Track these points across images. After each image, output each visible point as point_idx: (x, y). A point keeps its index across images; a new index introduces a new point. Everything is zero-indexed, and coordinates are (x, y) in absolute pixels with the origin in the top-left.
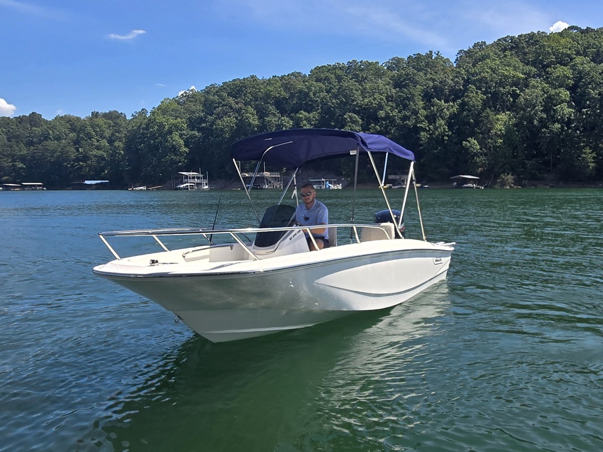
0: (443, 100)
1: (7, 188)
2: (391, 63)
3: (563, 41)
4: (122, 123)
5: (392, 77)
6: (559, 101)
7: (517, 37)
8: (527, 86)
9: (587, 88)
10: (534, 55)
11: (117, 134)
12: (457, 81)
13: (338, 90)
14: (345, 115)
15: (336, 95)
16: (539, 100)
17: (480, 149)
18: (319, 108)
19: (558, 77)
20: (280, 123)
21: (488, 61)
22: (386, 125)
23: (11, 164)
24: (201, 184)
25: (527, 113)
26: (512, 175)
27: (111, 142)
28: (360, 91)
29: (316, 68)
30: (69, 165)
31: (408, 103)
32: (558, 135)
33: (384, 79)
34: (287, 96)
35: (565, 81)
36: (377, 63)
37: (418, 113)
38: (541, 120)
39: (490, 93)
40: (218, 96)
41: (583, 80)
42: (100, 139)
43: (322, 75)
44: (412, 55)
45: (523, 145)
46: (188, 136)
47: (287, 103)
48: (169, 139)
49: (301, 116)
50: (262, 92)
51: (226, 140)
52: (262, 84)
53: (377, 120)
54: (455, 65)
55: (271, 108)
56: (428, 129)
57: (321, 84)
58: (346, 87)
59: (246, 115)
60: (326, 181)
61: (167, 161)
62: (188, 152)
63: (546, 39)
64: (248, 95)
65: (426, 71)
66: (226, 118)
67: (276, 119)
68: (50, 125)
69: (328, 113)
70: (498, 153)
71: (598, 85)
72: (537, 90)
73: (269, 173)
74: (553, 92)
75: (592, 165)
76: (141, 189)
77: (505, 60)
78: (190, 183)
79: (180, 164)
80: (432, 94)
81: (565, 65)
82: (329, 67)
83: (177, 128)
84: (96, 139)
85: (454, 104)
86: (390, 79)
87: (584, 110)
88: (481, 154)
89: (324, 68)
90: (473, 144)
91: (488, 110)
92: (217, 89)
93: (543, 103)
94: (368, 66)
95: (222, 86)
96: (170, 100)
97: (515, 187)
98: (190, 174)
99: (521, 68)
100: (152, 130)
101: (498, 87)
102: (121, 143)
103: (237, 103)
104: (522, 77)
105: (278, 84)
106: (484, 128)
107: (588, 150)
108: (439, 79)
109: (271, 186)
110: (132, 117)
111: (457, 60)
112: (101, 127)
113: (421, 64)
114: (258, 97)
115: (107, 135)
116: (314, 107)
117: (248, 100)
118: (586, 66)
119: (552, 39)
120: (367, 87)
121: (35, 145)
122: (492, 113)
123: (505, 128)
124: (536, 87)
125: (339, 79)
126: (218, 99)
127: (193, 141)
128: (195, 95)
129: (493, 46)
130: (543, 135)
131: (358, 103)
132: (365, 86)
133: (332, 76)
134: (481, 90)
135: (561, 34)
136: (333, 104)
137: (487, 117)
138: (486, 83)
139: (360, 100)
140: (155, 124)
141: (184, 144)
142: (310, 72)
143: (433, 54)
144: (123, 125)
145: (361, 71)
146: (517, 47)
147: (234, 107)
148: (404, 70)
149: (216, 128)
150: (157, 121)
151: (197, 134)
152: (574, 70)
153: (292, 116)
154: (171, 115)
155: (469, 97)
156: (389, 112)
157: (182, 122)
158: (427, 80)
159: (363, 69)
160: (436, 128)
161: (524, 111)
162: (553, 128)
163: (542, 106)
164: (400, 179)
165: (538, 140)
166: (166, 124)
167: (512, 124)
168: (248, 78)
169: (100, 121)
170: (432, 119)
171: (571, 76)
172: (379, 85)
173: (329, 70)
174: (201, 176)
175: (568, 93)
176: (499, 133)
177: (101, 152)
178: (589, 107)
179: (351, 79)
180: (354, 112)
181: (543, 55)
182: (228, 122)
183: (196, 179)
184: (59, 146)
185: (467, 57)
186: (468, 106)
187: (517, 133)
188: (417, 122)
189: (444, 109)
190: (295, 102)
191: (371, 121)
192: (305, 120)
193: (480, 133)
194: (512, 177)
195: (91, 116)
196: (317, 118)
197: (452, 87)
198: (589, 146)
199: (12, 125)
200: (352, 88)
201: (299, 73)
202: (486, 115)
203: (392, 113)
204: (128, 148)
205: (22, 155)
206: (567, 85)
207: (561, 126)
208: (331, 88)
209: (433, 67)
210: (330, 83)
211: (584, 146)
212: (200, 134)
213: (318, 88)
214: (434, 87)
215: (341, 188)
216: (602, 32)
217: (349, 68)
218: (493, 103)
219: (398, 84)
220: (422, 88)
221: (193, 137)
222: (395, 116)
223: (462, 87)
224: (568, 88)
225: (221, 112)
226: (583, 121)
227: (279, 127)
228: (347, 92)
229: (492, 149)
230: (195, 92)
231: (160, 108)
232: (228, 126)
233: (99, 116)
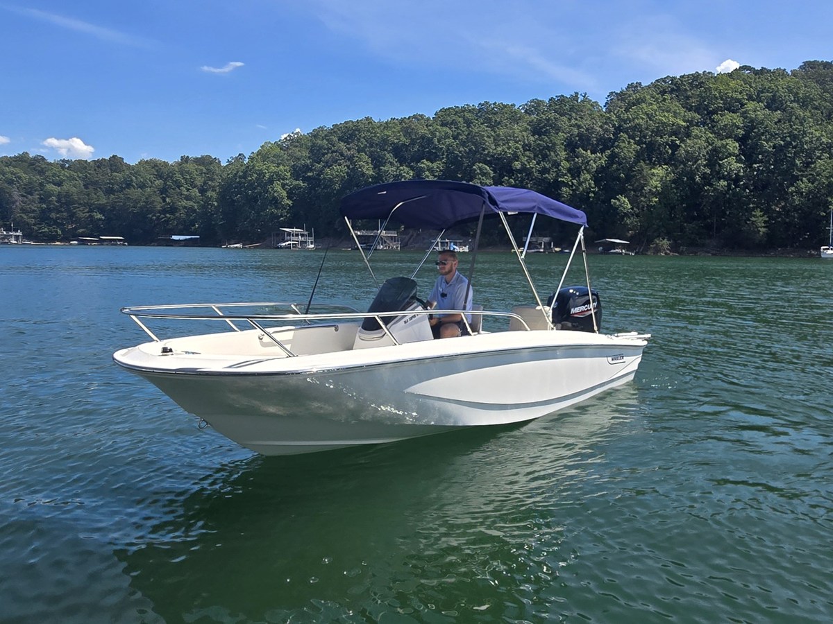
0: (589, 151)
1: (83, 243)
2: (530, 106)
3: (732, 84)
4: (216, 170)
5: (530, 122)
6: (726, 154)
7: (678, 77)
8: (688, 136)
9: (760, 139)
10: (698, 99)
11: (210, 183)
12: (606, 128)
13: (467, 136)
14: (474, 165)
15: (464, 142)
16: (702, 153)
17: (631, 208)
18: (445, 156)
19: (725, 125)
20: (398, 173)
21: (644, 105)
22: (521, 178)
23: (88, 214)
24: (305, 242)
25: (688, 167)
26: (669, 240)
27: (202, 191)
28: (492, 139)
29: (441, 110)
30: (154, 218)
32: (724, 194)
33: (520, 124)
34: (407, 142)
35: (733, 131)
36: (512, 105)
37: (559, 165)
38: (704, 176)
39: (645, 143)
40: (327, 140)
41: (756, 130)
42: (191, 188)
43: (449, 119)
44: (555, 97)
45: (682, 204)
46: (291, 187)
47: (406, 150)
48: (270, 190)
49: (422, 165)
50: (378, 137)
51: (335, 192)
52: (378, 127)
53: (511, 172)
54: (604, 110)
55: (388, 155)
56: (571, 184)
57: (447, 129)
58: (475, 133)
59: (360, 163)
60: (450, 242)
61: (267, 215)
62: (291, 205)
63: (713, 80)
64: (362, 140)
66: (336, 166)
67: (394, 169)
68: (133, 170)
69: (454, 164)
70: (652, 213)
71: (773, 136)
72: (699, 142)
73: (384, 232)
74: (719, 143)
75: (763, 230)
76: (236, 247)
77: (663, 104)
78: (293, 241)
79: (282, 219)
80: (576, 143)
81: (734, 112)
82: (457, 109)
83: (279, 177)
84: (186, 188)
85: (602, 155)
86: (528, 124)
87: (755, 166)
88: (633, 215)
89: (451, 110)
90: (623, 202)
91: (642, 163)
92: (326, 133)
93: (707, 157)
94: (502, 109)
95: (332, 129)
96: (272, 144)
97: (671, 254)
98: (293, 231)
99: (682, 114)
100: (250, 178)
101: (654, 137)
102: (214, 193)
103: (349, 150)
104: (682, 125)
105: (397, 128)
106: (637, 184)
107: (758, 213)
108: (585, 125)
109: (386, 246)
110: (228, 163)
111: (607, 103)
112: (191, 173)
113: (565, 108)
114: (374, 143)
115: (199, 184)
116: (438, 156)
117: (362, 146)
118: (759, 113)
119: (719, 80)
120: (501, 133)
121: (116, 194)
122: (646, 166)
123: (661, 185)
124: (700, 138)
125: (468, 123)
126: (327, 145)
127: (297, 192)
128: (301, 139)
129: (649, 88)
130: (706, 194)
131: (489, 152)
132: (498, 133)
133: (460, 119)
134: (635, 140)
135: (730, 75)
136: (460, 152)
137: (640, 171)
138: (641, 132)
139: (492, 149)
140: (253, 172)
141: (286, 195)
142: (435, 115)
143: (579, 96)
144: (217, 172)
145: (495, 114)
146: (678, 89)
147: (346, 154)
148: (544, 115)
149: (324, 178)
150: (257, 168)
151: (302, 184)
152: (745, 118)
153: (412, 166)
154: (272, 162)
155: (619, 148)
156: (526, 163)
157: (285, 170)
158: (571, 126)
159: (497, 112)
160: (580, 184)
161: (685, 165)
162: (718, 186)
163: (706, 160)
164: (537, 242)
165: (700, 200)
166: (267, 172)
167: (669, 181)
168: (362, 120)
169: (191, 167)
170: (576, 173)
171: (742, 125)
172: (514, 132)
173: (457, 112)
174: (306, 233)
175: (737, 145)
176: (654, 190)
177: (191, 203)
178: (761, 161)
179: (482, 124)
180: (485, 162)
181: (708, 100)
182: (338, 172)
183: (300, 237)
184: (143, 195)
185: (619, 100)
186: (619, 159)
187: (675, 190)
188: (558, 176)
189: (590, 161)
190: (416, 150)
191: (505, 173)
192: (428, 170)
193: (632, 190)
194: (668, 242)
195: (180, 161)
196: (441, 168)
197: (601, 135)
198: (760, 208)
199: (90, 170)
200: (483, 135)
201: (422, 115)
202: (639, 169)
203: (529, 165)
204: (222, 197)
205: (100, 204)
206: (736, 136)
207: (728, 183)
208: (459, 134)
209: (578, 111)
210: (457, 128)
211: (753, 208)
212: (306, 184)
213: (443, 133)
214: (580, 135)
215: (468, 251)
216: (781, 73)
217: (480, 110)
218: (648, 155)
219: (537, 130)
220: (565, 136)
221: (297, 187)
222: (533, 168)
223: (612, 136)
224: (737, 139)
225: (330, 160)
226: (754, 178)
227: (397, 178)
228: (477, 139)
229: (645, 209)
230: (301, 135)
231: (260, 153)
232: (337, 175)
233: (189, 162)
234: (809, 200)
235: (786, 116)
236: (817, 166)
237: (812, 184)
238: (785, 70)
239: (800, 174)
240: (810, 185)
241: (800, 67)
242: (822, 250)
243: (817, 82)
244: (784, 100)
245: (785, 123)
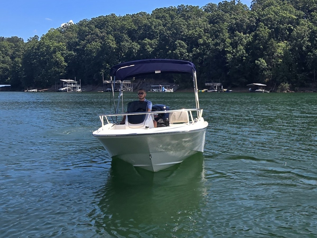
0: (242, 33)
2: (207, 7)
4: (21, 45)
5: (208, 16)
8: (298, 24)
10: (303, 4)
11: (17, 53)
12: (252, 20)
13: (171, 24)
14: (176, 42)
15: (170, 28)
16: (306, 34)
17: (267, 66)
18: (158, 36)
20: (131, 46)
21: (272, 7)
22: (203, 49)
24: (76, 88)
25: (298, 42)
26: (289, 84)
27: (12, 58)
28: (186, 26)
29: (156, 9)
33: (202, 18)
34: (136, 28)
36: (197, 7)
37: (225, 41)
38: (308, 47)
39: (274, 28)
40: (88, 27)
42: (5, 56)
43: (160, 14)
44: (222, 2)
45: (296, 63)
46: (67, 55)
47: (136, 33)
48: (54, 57)
49: (145, 42)
50: (119, 25)
51: (93, 58)
52: (119, 20)
53: (197, 45)
54: (250, 9)
55: (125, 36)
56: (232, 52)
57: (159, 21)
58: (176, 23)
59: (108, 41)
60: (163, 87)
61: (52, 72)
62: (67, 66)
64: (109, 27)
65: (231, 13)
66: (94, 42)
67: (128, 44)
69: (164, 40)
70: (279, 68)
74: (315, 28)
76: (34, 91)
77: (283, 6)
78: (68, 87)
79: (61, 74)
80: (235, 28)
82: (165, 9)
83: (59, 49)
84: (3, 56)
85: (249, 35)
86: (206, 18)
88: (268, 69)
89: (161, 10)
90: (262, 62)
91: (272, 40)
92: (87, 23)
93: (309, 36)
94: (192, 9)
95: (91, 21)
96: (55, 30)
97: (290, 91)
98: (68, 81)
99: (294, 12)
100: (41, 50)
101: (279, 25)
102: (19, 59)
103: (102, 33)
104: (295, 18)
105: (130, 20)
106: (270, 52)
108: (239, 18)
110: (28, 41)
111: (251, 6)
112: (6, 47)
113: (227, 8)
114: (116, 29)
115: (10, 53)
116: (155, 36)
117: (109, 31)
120: (191, 23)
122: (275, 42)
123: (284, 52)
124: (305, 25)
125: (172, 17)
126: (88, 30)
127: (70, 58)
128: (72, 27)
130: (309, 57)
131: (184, 34)
132: (189, 22)
133: (167, 15)
134: (268, 26)
136: (168, 34)
137: (272, 44)
138: (271, 22)
139: (186, 32)
140: (44, 46)
141: (64, 60)
142: (152, 12)
143: (235, 1)
144: (22, 46)
145: (187, 12)
147: (100, 35)
148: (216, 12)
149: (87, 50)
150: (46, 44)
151: (73, 53)
153: (139, 42)
154: (55, 40)
155: (259, 31)
156: (206, 40)
157: (63, 45)
158: (231, 19)
160: (237, 52)
161: (296, 40)
162: (315, 52)
163: (308, 38)
164: (213, 86)
165: (306, 60)
166: (52, 46)
167: (288, 50)
168: (109, 15)
169: (6, 44)
170: (235, 45)
172: (199, 22)
173: (165, 11)
174: (76, 82)
176: (280, 55)
177: (6, 65)
179: (180, 17)
180: (182, 39)
181: (309, 4)
182: (95, 46)
183: (72, 85)
185: (258, 4)
186: (259, 37)
187: (291, 55)
188: (224, 47)
189: (243, 38)
190: (142, 32)
191: (194, 46)
192: (149, 44)
193: (267, 55)
194: (289, 85)
196: (157, 43)
197: (249, 23)
200: (181, 24)
201: (145, 12)
202: (271, 43)
203: (208, 41)
204: (24, 62)
208: (166, 23)
209: (235, 10)
210: (166, 20)
212: (75, 53)
213: (157, 23)
214: (236, 24)
215: (173, 91)
217: (178, 10)
218: (276, 35)
219: (212, 21)
220: (228, 24)
221: (71, 55)
222: (210, 43)
223: (255, 24)
225: (90, 39)
227: (131, 49)
228: (177, 26)
229: (275, 66)
230: (73, 24)
231: (48, 35)
232: (95, 48)
233: (4, 40)
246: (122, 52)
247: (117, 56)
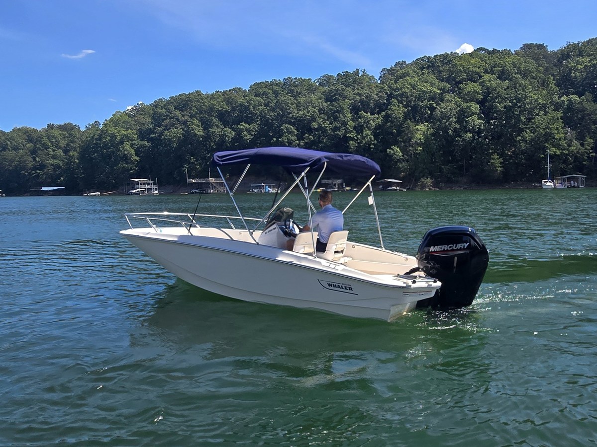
0: (369, 113)
2: (323, 79)
3: (473, 61)
4: (76, 134)
5: (323, 92)
6: (470, 113)
7: (433, 57)
8: (442, 100)
9: (494, 102)
10: (448, 73)
11: (72, 145)
12: (381, 96)
13: (275, 104)
14: (282, 126)
15: (274, 108)
16: (453, 113)
17: (402, 156)
18: (259, 120)
19: (469, 92)
20: (223, 133)
21: (408, 78)
22: (318, 135)
24: (151, 189)
25: (443, 124)
26: (431, 179)
27: (66, 151)
28: (295, 105)
29: (254, 84)
30: (27, 173)
31: (338, 115)
32: (470, 143)
33: (316, 94)
34: (229, 109)
35: (475, 96)
36: (310, 79)
37: (347, 124)
38: (455, 130)
39: (411, 106)
40: (166, 109)
41: (491, 95)
42: (56, 149)
43: (261, 90)
44: (341, 73)
45: (439, 151)
46: (138, 146)
47: (229, 116)
48: (121, 149)
49: (242, 127)
50: (206, 106)
52: (206, 98)
53: (310, 130)
54: (379, 82)
55: (214, 120)
56: (356, 138)
57: (259, 99)
58: (282, 101)
59: (192, 126)
60: (266, 186)
61: (119, 169)
62: (139, 160)
63: (458, 59)
64: (193, 108)
65: (354, 86)
66: (173, 129)
67: (219, 130)
68: (8, 136)
69: (266, 124)
70: (418, 159)
71: (503, 99)
72: (450, 104)
73: (214, 179)
74: (464, 105)
75: (500, 169)
76: (95, 195)
78: (141, 188)
79: (131, 171)
80: (359, 107)
81: (475, 82)
82: (267, 83)
83: (128, 138)
84: (52, 149)
85: (379, 116)
86: (321, 94)
87: (492, 121)
88: (404, 161)
89: (262, 84)
90: (396, 151)
91: (409, 121)
92: (164, 103)
93: (456, 115)
94: (302, 83)
95: (169, 101)
96: (121, 113)
97: (433, 189)
98: (141, 181)
99: (437, 84)
100: (104, 140)
101: (417, 101)
102: (75, 153)
103: (183, 116)
104: (437, 92)
105: (221, 99)
106: (406, 137)
107: (496, 157)
108: (365, 94)
109: (215, 190)
110: (86, 129)
111: (380, 77)
112: (56, 137)
113: (349, 81)
114: (203, 111)
115: (63, 146)
116: (254, 120)
117: (194, 113)
118: (493, 82)
119: (463, 59)
120: (302, 101)
122: (412, 124)
123: (424, 137)
124: (451, 101)
125: (276, 94)
126: (165, 112)
127: (143, 150)
128: (145, 109)
129: (412, 65)
130: (457, 143)
131: (293, 116)
133: (270, 91)
134: (403, 104)
135: (471, 55)
136: (271, 116)
137: (408, 128)
138: (407, 98)
139: (295, 113)
140: (107, 135)
141: (134, 153)
142: (250, 88)
143: (360, 72)
144: (78, 136)
145: (296, 86)
146: (433, 66)
147: (181, 119)
148: (334, 86)
149: (165, 138)
150: (110, 132)
151: (147, 144)
152: (483, 87)
153: (233, 127)
154: (122, 127)
155: (392, 110)
156: (322, 123)
157: (133, 133)
158: (354, 94)
159: (297, 85)
160: (363, 138)
161: (440, 122)
162: (465, 137)
163: (456, 118)
164: (332, 183)
165: (453, 148)
166: (118, 135)
167: (430, 134)
168: (193, 93)
169: (56, 133)
170: (359, 130)
171: (481, 92)
172: (311, 100)
173: (267, 85)
174: (151, 182)
175: (478, 106)
176: (419, 141)
177: (57, 161)
178: (496, 118)
179: (286, 94)
180: (290, 123)
181: (455, 73)
182: (175, 133)
183: (147, 185)
184: (17, 156)
185: (389, 74)
186: (392, 118)
187: (434, 142)
188: (346, 132)
189: (370, 120)
190: (236, 115)
191: (306, 132)
192: (246, 130)
193: (402, 142)
194: (431, 181)
195: (47, 128)
196: (257, 129)
197: (377, 101)
198: (497, 153)
200: (288, 102)
201: (240, 88)
202: (407, 126)
203: (324, 125)
204: (82, 157)
206: (477, 100)
207: (473, 135)
208: (269, 102)
209: (359, 83)
210: (268, 98)
211: (492, 152)
212: (150, 144)
213: (257, 102)
214: (361, 101)
215: (279, 192)
216: (507, 53)
217: (284, 84)
218: (413, 115)
219: (329, 98)
220: (350, 102)
221: (144, 146)
222: (327, 127)
223: (385, 101)
224: (478, 102)
225: (169, 124)
226: (492, 131)
227: (223, 137)
228: (283, 106)
229: (413, 156)
230: (145, 106)
231: (112, 121)
232: (175, 136)
233: (54, 128)
234: (532, 145)
235: (513, 85)
236: (536, 120)
237: (534, 134)
238: (510, 50)
239: (524, 126)
240: (531, 134)
241: (521, 48)
242: (543, 183)
243: (533, 59)
244: (510, 72)
245: (511, 89)
246: (212, 141)
247: (204, 146)
